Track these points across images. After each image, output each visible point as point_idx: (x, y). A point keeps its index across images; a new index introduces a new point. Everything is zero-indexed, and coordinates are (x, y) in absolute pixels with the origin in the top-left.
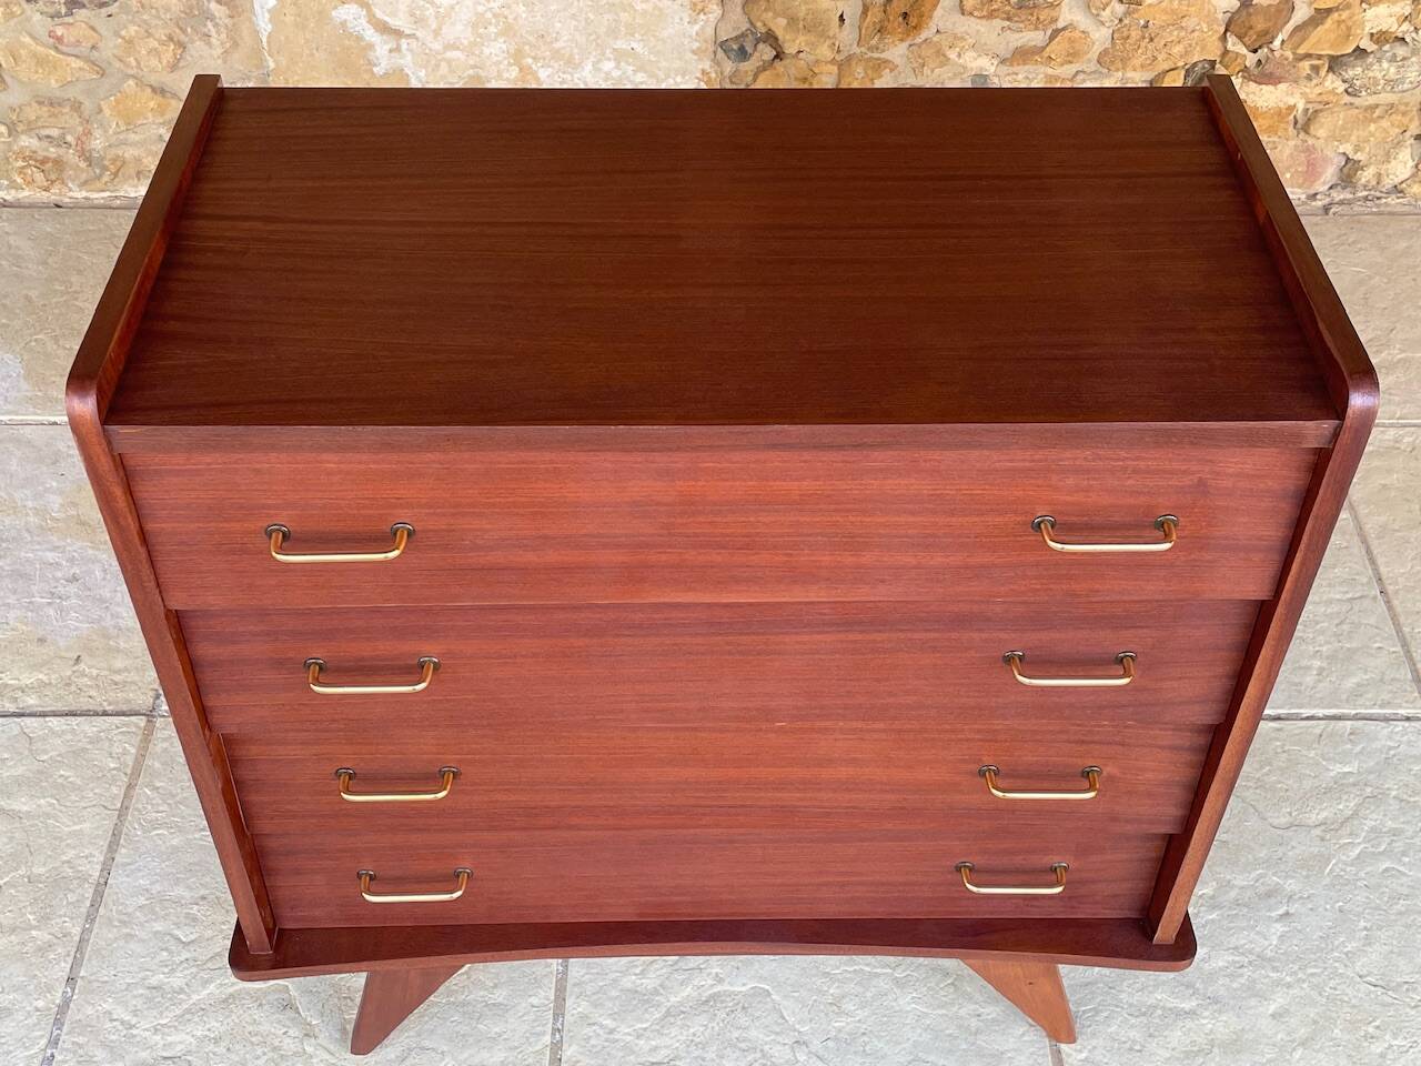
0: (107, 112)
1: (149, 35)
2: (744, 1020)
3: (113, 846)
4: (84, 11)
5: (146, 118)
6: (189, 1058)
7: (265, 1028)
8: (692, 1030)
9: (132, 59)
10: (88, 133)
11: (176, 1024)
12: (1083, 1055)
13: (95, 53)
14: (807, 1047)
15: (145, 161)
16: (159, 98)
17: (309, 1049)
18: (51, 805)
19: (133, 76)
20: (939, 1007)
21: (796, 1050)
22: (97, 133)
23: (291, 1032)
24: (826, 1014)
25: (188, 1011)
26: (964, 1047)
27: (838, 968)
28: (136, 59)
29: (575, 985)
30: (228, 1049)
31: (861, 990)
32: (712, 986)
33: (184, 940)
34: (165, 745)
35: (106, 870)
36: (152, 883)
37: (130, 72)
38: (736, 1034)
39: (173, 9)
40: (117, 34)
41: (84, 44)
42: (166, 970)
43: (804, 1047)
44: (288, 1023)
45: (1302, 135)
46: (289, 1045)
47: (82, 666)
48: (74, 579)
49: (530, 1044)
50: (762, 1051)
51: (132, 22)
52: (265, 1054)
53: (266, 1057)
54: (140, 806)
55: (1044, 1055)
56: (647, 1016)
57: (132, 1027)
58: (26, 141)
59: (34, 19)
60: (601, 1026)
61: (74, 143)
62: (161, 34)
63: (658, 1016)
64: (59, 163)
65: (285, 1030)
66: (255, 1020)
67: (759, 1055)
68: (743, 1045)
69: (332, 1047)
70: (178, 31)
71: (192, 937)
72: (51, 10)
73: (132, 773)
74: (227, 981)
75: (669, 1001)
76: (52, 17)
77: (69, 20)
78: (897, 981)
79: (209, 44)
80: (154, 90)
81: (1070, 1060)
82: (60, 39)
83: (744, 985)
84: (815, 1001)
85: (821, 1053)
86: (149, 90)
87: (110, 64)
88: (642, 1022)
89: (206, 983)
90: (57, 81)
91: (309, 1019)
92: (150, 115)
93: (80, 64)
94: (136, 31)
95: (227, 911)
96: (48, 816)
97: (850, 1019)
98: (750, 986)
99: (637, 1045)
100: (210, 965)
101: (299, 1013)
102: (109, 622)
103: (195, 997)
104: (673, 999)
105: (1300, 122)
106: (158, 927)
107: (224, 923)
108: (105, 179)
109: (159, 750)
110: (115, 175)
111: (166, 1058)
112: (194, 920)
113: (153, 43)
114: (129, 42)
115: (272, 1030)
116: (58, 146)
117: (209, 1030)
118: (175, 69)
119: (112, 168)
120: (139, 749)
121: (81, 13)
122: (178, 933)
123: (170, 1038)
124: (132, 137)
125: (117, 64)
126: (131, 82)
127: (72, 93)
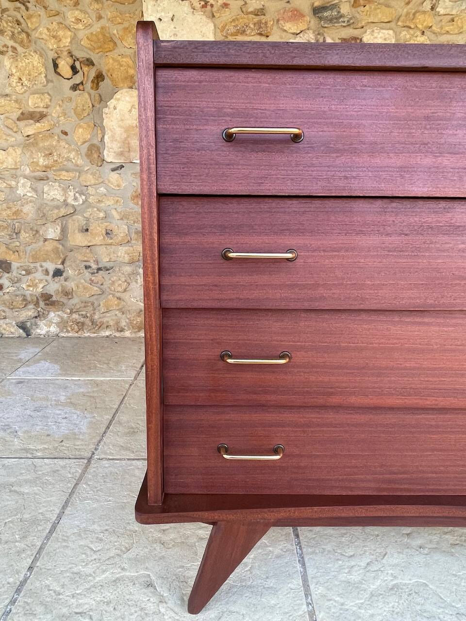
0: (102, 305)
1: (119, 279)
3: (64, 507)
5: (113, 308)
7: (137, 597)
9: (113, 288)
10: (94, 313)
11: (85, 593)
13: (102, 286)
15: (110, 322)
16: (118, 301)
17: (163, 610)
18: (38, 490)
19: (112, 294)
22: (97, 313)
23: (152, 599)
25: (94, 586)
29: (313, 578)
30: (115, 609)
32: (392, 580)
33: (95, 549)
34: (95, 469)
35: (59, 517)
36: (82, 523)
37: (112, 292)
39: (128, 271)
40: (110, 279)
41: (99, 283)
42: (83, 564)
44: (150, 595)
46: (151, 607)
47: (63, 444)
48: (66, 418)
49: (295, 611)
50: (439, 618)
51: (115, 276)
52: (136, 612)
53: (136, 614)
54: (80, 492)
57: (59, 594)
58: (75, 316)
59: (86, 274)
60: (335, 602)
61: (89, 317)
62: (123, 279)
63: (367, 596)
64: (83, 324)
65: (148, 598)
66: (131, 593)
68: (425, 614)
69: (176, 609)
70: (128, 278)
71: (99, 548)
72: (92, 272)
73: (78, 479)
74: (116, 571)
75: (370, 587)
76: (92, 274)
77: (97, 275)
79: (137, 282)
80: (117, 298)
82: (93, 281)
83: (410, 580)
84: (456, 589)
87: (106, 289)
88: (359, 600)
89: (104, 571)
90: (88, 295)
91: (162, 593)
92: (115, 306)
93: (97, 289)
94: (116, 279)
95: (118, 537)
96: (36, 494)
98: (413, 581)
100: (107, 562)
101: (156, 589)
102: (76, 430)
103: (98, 579)
104: (372, 587)
106: (82, 543)
107: (116, 542)
108: (96, 328)
109: (92, 471)
110: (100, 327)
111: (77, 613)
112: (101, 540)
113: (120, 282)
114: (113, 282)
115: (141, 598)
116: (84, 317)
117: (104, 597)
118: (125, 291)
119: (99, 325)
120: (83, 470)
121: (101, 272)
122: (92, 546)
123: (80, 601)
124: (108, 315)
125: (108, 290)
126: (111, 296)
127: (92, 299)
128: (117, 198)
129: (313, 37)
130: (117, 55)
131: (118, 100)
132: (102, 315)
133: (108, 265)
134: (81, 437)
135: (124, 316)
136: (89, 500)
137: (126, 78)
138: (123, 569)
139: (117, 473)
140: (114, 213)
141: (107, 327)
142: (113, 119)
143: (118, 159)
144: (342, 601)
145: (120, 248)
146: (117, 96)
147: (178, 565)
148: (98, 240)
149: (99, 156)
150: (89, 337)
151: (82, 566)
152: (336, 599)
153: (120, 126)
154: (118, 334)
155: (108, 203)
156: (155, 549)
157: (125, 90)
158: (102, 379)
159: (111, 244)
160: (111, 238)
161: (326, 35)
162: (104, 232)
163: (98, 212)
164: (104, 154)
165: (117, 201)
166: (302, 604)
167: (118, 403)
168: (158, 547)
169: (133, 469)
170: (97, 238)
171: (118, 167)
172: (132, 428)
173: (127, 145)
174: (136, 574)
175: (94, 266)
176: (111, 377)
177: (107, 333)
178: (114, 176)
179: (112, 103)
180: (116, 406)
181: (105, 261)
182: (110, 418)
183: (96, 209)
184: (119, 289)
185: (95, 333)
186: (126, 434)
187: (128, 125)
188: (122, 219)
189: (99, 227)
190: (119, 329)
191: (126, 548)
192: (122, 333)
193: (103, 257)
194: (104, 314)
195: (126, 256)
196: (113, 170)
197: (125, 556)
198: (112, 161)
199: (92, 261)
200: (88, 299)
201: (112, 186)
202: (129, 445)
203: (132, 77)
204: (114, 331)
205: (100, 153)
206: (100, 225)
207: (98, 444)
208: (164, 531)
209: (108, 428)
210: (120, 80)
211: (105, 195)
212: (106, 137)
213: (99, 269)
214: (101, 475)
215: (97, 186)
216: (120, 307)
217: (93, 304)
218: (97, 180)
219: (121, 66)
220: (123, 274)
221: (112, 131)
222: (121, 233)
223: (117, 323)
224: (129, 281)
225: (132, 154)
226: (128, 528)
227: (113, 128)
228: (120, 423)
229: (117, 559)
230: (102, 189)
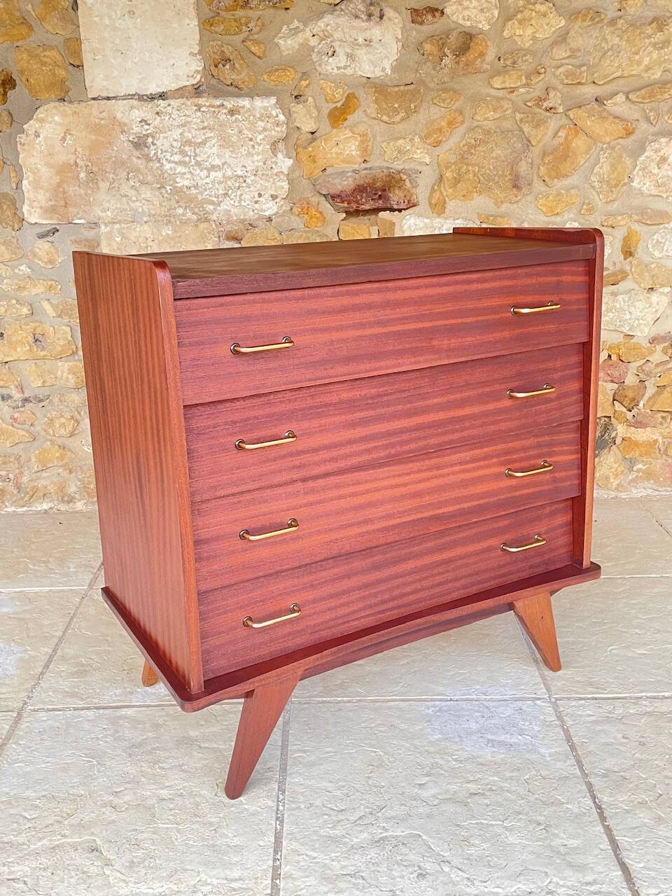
0: (33, 460)
1: (62, 416)
2: (405, 850)
4: (31, 404)
5: (53, 463)
6: (25, 879)
7: (79, 861)
8: (369, 857)
9: (51, 430)
10: (22, 473)
11: (19, 861)
12: (641, 865)
13: (32, 428)
14: (450, 863)
15: (49, 487)
16: (61, 451)
17: (108, 872)
19: (50, 440)
20: (537, 841)
21: (442, 865)
22: (26, 473)
23: (96, 863)
24: (461, 846)
25: (27, 854)
26: (558, 861)
27: (465, 822)
28: (53, 430)
29: (288, 834)
30: (52, 874)
31: (482, 832)
32: (381, 833)
33: (29, 817)
34: (28, 724)
36: (12, 790)
37: (49, 438)
38: (399, 858)
39: (76, 402)
40: (45, 416)
41: (27, 422)
42: (15, 833)
43: (447, 864)
44: (94, 859)
45: (664, 457)
46: (93, 870)
49: (259, 866)
50: (419, 866)
51: (54, 410)
52: (77, 875)
53: (77, 877)
54: (8, 753)
55: (614, 865)
56: (338, 849)
59: (4, 409)
60: (307, 855)
61: (13, 479)
62: (68, 416)
63: (346, 849)
64: (3, 491)
65: (92, 862)
66: (72, 858)
67: (416, 868)
68: (405, 863)
70: (76, 413)
71: (34, 816)
72: (14, 405)
74: (55, 838)
75: (352, 841)
76: (14, 408)
77: (22, 409)
78: (506, 828)
80: (60, 447)
81: (633, 868)
82: (15, 420)
83: (403, 832)
84: (452, 839)
85: (460, 867)
86: (57, 447)
87: (39, 433)
88: (335, 853)
89: (40, 839)
90: (10, 443)
91: (108, 857)
92: (56, 460)
93: (24, 433)
94: (55, 415)
95: (59, 802)
97: (477, 849)
98: (406, 833)
99: (332, 865)
100: (44, 830)
101: (102, 853)
103: (33, 847)
104: (355, 840)
105: (662, 449)
106: (13, 811)
107: (56, 808)
108: (26, 499)
109: (23, 726)
110: (32, 497)
111: (8, 880)
112: (37, 807)
113: (63, 420)
114: (51, 420)
115: (83, 862)
116: (4, 481)
117: (40, 864)
118: (72, 435)
119: (31, 493)
120: (11, 726)
121: (29, 406)
122: (26, 814)
123: (13, 869)
124: (44, 474)
125: (43, 433)
126: (49, 443)
127: (16, 450)
128: (50, 283)
129: (362, 9)
130: (35, 45)
131: (42, 121)
132: (34, 476)
133: (41, 393)
134: (7, 681)
135: (73, 475)
136: (20, 762)
137: (53, 85)
138: (64, 836)
139: (58, 728)
140: (46, 305)
141: (44, 495)
142: (35, 154)
143: (46, 219)
144: (315, 855)
145: (60, 364)
146: (40, 114)
147: (131, 828)
148: (21, 351)
149: (15, 214)
150: (15, 514)
151: (13, 835)
152: (309, 854)
153: (48, 165)
154: (63, 507)
155: (34, 291)
156: (104, 813)
157: (52, 104)
158: (37, 589)
159: (44, 358)
160: (43, 349)
161: (383, 5)
162: (31, 339)
163: (18, 306)
164: (24, 210)
165: (51, 286)
166: (268, 860)
167: (62, 628)
168: (107, 810)
169: (81, 722)
170: (19, 349)
171: (49, 231)
172: (83, 665)
173: (61, 195)
174: (80, 840)
175: (17, 396)
176: (52, 586)
177: (45, 506)
178: (43, 247)
179: (31, 126)
180: (59, 634)
181: (35, 385)
182: (50, 651)
183: (14, 302)
184: (62, 431)
185: (23, 506)
186: (73, 674)
187: (61, 163)
188: (59, 316)
189: (22, 330)
190: (66, 499)
191: (68, 814)
192: (71, 505)
193: (32, 378)
194: (38, 474)
195: (70, 377)
196: (42, 236)
197: (66, 822)
198: (37, 221)
199: (12, 387)
200: (9, 450)
201: (40, 262)
202: (77, 690)
203: (63, 82)
204: (56, 502)
205: (17, 209)
206: (23, 326)
207: (32, 691)
208: (116, 792)
209: (47, 666)
210: (43, 87)
211: (29, 277)
212: (25, 182)
213: (26, 400)
214: (37, 731)
215: (16, 262)
216: (65, 462)
217: (18, 458)
218: (15, 253)
219: (44, 64)
220: (68, 406)
221: (34, 174)
222: (59, 339)
223: (62, 488)
224: (78, 417)
225: (71, 209)
226: (71, 792)
227: (36, 168)
228: (63, 658)
229: (56, 827)
230: (23, 268)
